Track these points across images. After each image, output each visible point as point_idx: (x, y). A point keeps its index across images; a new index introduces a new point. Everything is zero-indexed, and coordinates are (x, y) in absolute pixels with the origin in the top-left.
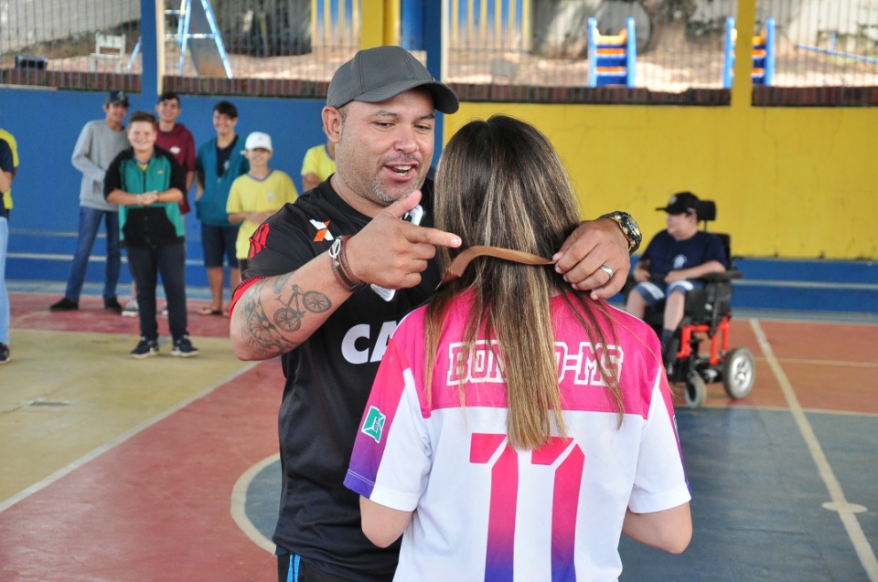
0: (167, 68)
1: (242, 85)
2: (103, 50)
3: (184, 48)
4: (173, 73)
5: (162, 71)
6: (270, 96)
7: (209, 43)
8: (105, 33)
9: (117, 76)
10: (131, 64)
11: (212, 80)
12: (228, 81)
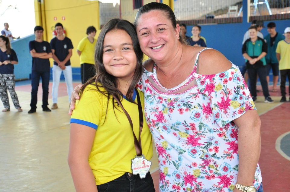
0: (251, 14)
1: (275, 16)
2: (232, 11)
3: (256, 7)
4: (252, 15)
5: (249, 15)
6: (285, 19)
7: (265, 5)
8: (232, 6)
9: (235, 18)
10: (240, 14)
11: (265, 16)
12: (271, 16)
